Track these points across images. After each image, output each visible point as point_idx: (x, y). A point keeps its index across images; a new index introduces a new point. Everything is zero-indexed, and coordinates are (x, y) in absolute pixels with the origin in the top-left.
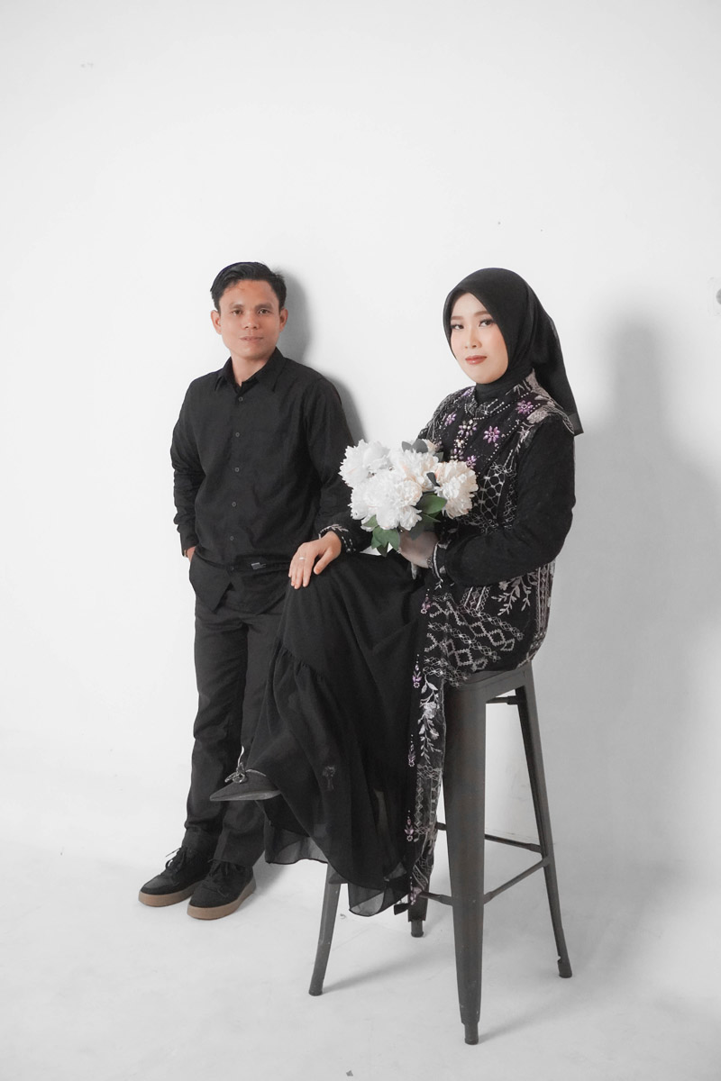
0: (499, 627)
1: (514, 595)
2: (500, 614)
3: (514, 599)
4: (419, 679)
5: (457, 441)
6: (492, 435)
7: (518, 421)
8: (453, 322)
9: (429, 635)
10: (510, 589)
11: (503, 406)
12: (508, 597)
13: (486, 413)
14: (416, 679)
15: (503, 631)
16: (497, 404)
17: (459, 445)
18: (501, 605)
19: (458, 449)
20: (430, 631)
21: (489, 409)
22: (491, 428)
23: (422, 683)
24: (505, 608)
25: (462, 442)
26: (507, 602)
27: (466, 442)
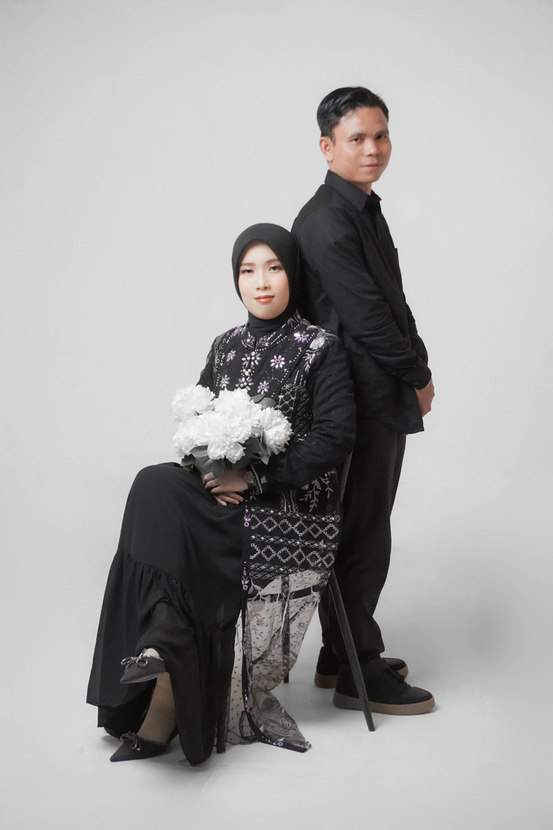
0: (314, 521)
1: (317, 490)
2: (310, 511)
3: (317, 493)
4: (247, 582)
5: (244, 370)
6: (278, 362)
7: (300, 349)
8: (243, 268)
9: (253, 545)
10: (311, 487)
11: (282, 337)
12: (313, 493)
13: (267, 344)
14: (245, 582)
15: (317, 523)
16: (276, 336)
17: (247, 374)
18: (309, 503)
19: (246, 377)
20: (253, 541)
21: (270, 341)
22: (275, 357)
23: (249, 585)
24: (312, 503)
25: (249, 370)
26: (313, 498)
27: (253, 370)
